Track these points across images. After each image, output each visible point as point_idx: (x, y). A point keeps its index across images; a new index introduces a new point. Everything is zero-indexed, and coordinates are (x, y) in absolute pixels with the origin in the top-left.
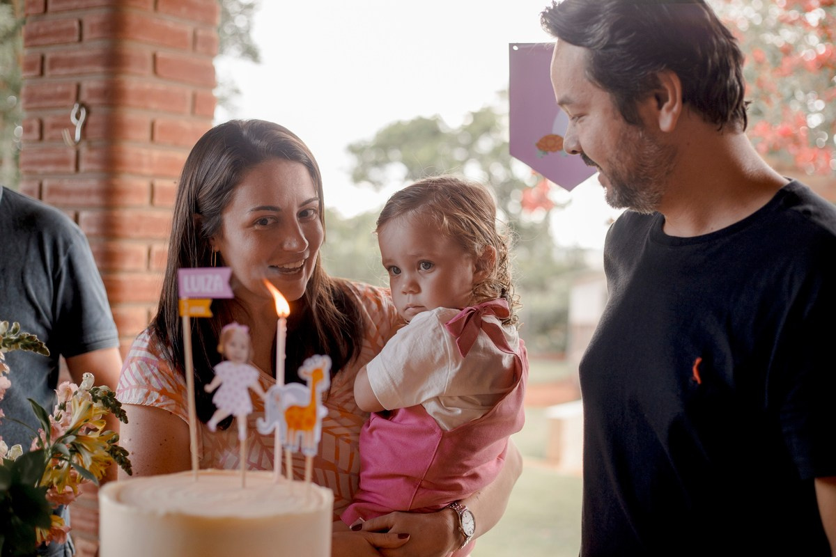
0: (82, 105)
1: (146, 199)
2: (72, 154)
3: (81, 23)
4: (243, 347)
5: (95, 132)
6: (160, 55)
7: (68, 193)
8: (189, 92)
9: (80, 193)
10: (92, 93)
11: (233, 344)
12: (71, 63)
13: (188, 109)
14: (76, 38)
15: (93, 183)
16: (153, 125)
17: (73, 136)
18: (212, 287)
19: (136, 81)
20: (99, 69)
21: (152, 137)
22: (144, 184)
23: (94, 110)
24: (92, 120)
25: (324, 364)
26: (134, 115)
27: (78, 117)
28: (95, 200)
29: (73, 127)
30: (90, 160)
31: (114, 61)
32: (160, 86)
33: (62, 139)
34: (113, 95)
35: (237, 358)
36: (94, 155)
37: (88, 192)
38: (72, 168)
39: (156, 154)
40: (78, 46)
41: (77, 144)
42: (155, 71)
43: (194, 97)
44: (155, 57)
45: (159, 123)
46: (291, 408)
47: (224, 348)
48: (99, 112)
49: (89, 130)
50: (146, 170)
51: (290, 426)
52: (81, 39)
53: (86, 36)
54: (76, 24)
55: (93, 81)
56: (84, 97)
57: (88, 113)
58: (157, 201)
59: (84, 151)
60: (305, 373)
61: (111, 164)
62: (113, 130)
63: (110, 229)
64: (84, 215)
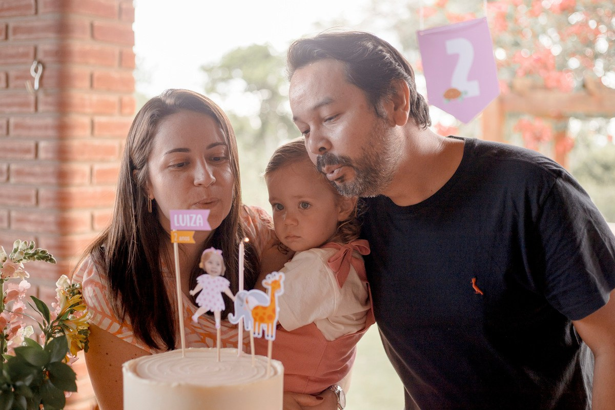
0: (39, 62)
1: (88, 132)
2: (32, 99)
3: (36, 1)
4: (218, 265)
5: (50, 82)
6: (97, 23)
7: (30, 128)
8: (116, 49)
9: (39, 128)
10: (46, 53)
11: (211, 263)
12: (30, 30)
13: (116, 62)
14: (33, 11)
15: (49, 121)
16: (92, 77)
17: (33, 85)
18: (195, 223)
19: (79, 43)
20: (52, 35)
21: (92, 85)
22: (86, 120)
23: (48, 65)
24: (47, 73)
25: (280, 277)
26: (79, 69)
27: (36, 71)
28: (51, 133)
29: (33, 79)
30: (46, 103)
31: (63, 29)
32: (96, 46)
33: (24, 87)
34: (62, 55)
35: (213, 272)
36: (50, 99)
37: (46, 127)
38: (32, 109)
39: (95, 97)
40: (34, 18)
41: (36, 92)
42: (93, 36)
43: (121, 54)
44: (92, 26)
45: (96, 75)
46: (256, 308)
47: (204, 265)
48: (52, 67)
49: (45, 81)
50: (88, 110)
51: (255, 320)
52: (36, 12)
53: (41, 10)
54: (33, 2)
55: (47, 44)
56: (40, 56)
57: (44, 68)
58: (96, 132)
59: (41, 96)
60: (266, 283)
61: (63, 106)
62: (63, 81)
63: (62, 154)
64: (42, 144)
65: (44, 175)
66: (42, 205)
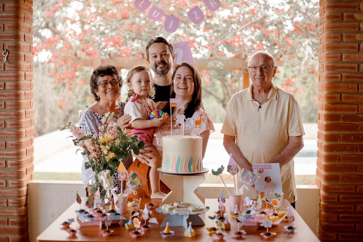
0: (6, 50)
1: (24, 78)
2: (3, 65)
3: (3, 25)
5: (12, 59)
6: (26, 35)
7: (1, 77)
9: (6, 77)
10: (9, 46)
11: (180, 111)
12: (1, 37)
13: (29, 50)
14: (2, 30)
16: (25, 56)
18: (177, 101)
19: (21, 43)
21: (25, 60)
22: (23, 73)
23: (10, 52)
24: (10, 55)
25: (203, 113)
26: (21, 53)
27: (5, 54)
28: (14, 79)
30: (9, 67)
31: (17, 37)
32: (26, 44)
34: (17, 47)
35: (181, 114)
36: (12, 65)
37: (10, 77)
38: (3, 70)
39: (26, 65)
40: (3, 32)
41: (5, 63)
42: (25, 40)
44: (24, 36)
46: (196, 121)
48: (13, 53)
49: (9, 58)
50: (24, 69)
51: (196, 124)
52: (4, 30)
53: (6, 30)
54: (2, 25)
55: (9, 43)
56: (6, 47)
59: (7, 64)
61: (17, 68)
62: (17, 58)
63: (17, 87)
64: (7, 83)
65: (9, 96)
66: (8, 108)
